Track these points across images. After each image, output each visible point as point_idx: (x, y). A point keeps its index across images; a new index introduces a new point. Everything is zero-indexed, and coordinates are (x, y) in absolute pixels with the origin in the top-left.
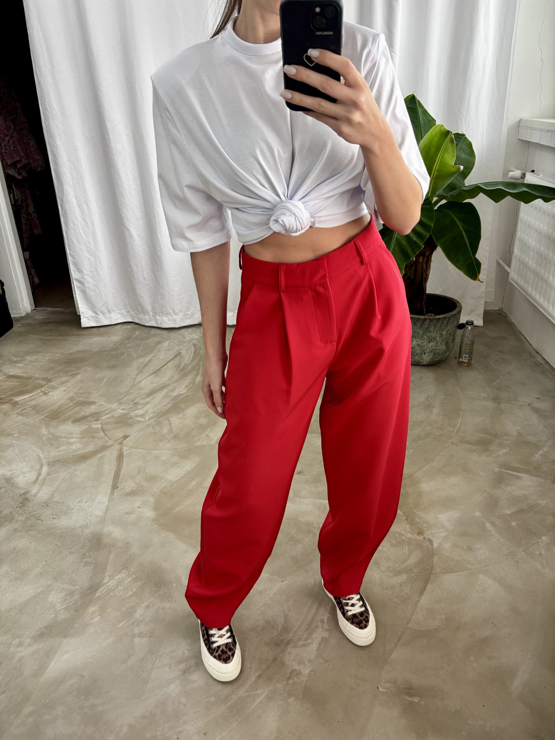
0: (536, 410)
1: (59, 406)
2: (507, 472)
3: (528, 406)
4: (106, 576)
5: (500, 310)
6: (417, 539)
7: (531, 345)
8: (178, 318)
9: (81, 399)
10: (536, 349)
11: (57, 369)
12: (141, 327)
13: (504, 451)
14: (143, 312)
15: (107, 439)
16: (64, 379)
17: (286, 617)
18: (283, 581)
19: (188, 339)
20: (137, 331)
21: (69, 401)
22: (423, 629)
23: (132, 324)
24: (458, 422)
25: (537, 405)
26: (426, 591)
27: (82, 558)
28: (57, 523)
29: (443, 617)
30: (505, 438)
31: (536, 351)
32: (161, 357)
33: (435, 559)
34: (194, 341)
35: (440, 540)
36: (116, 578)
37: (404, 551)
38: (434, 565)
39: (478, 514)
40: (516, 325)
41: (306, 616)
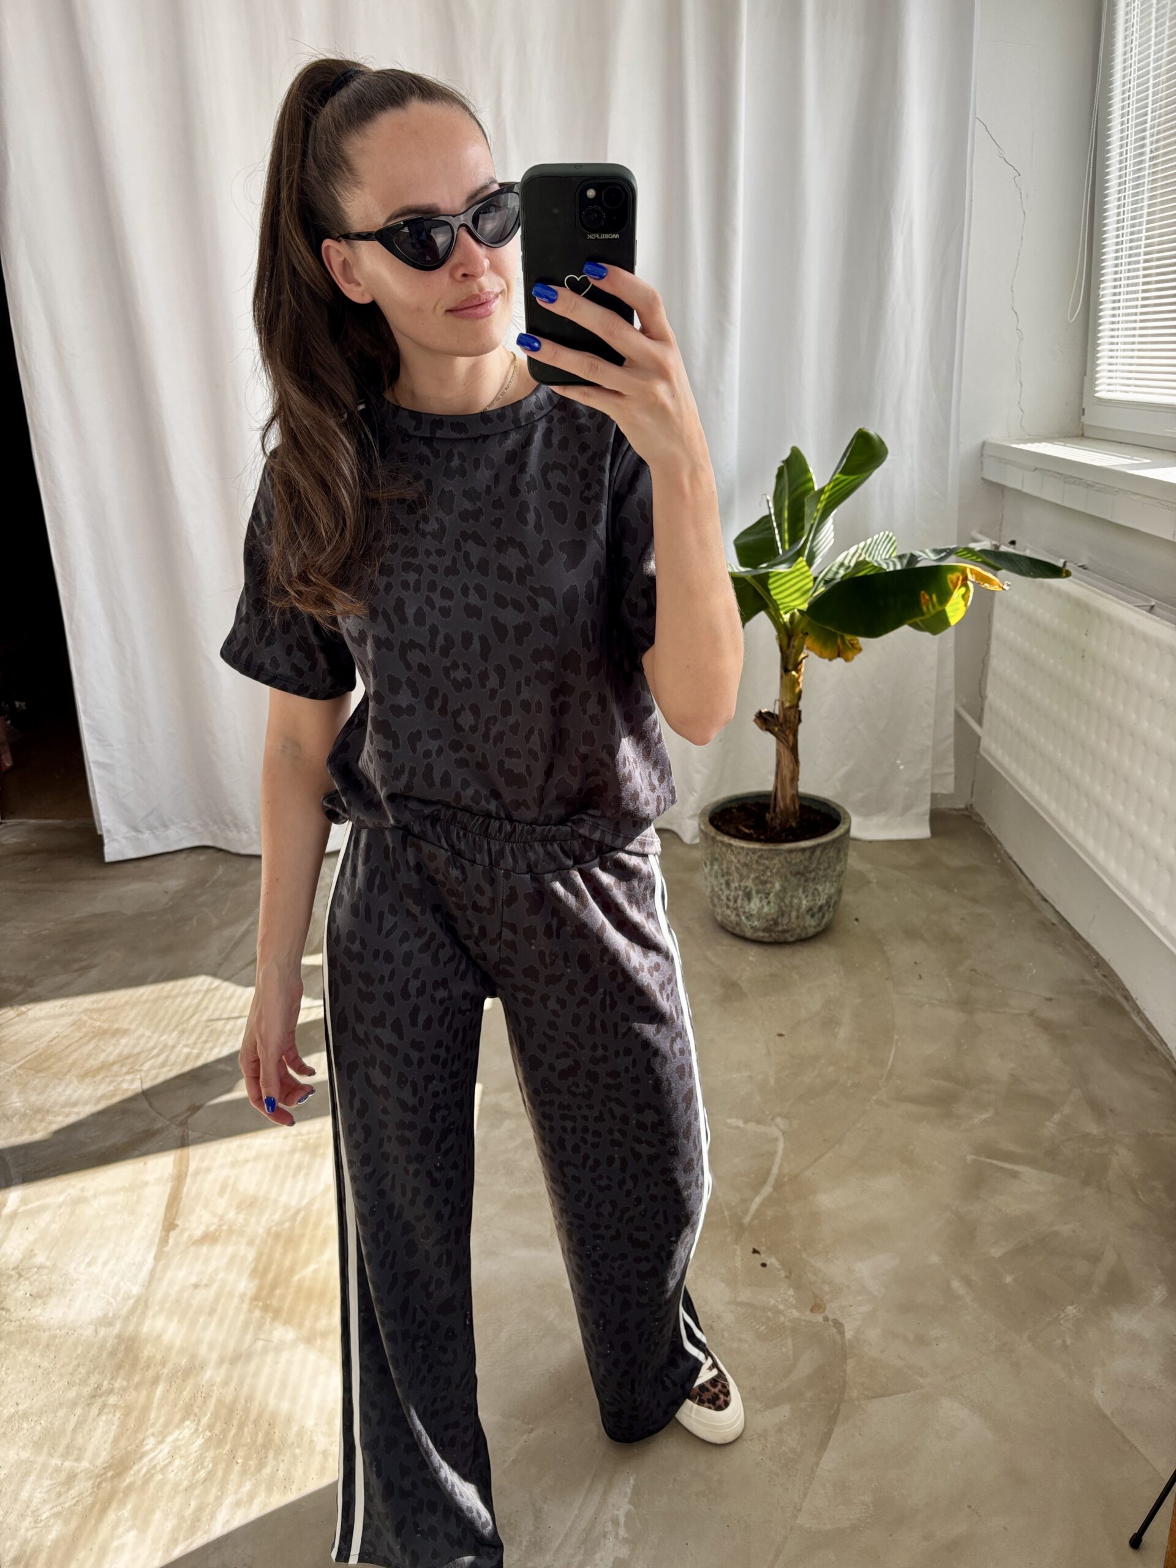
0: (1045, 1026)
1: (51, 1041)
2: (991, 1164)
3: (1030, 1016)
4: (148, 1436)
5: (967, 809)
6: (811, 1322)
7: (1032, 884)
9: (98, 1024)
10: (1040, 890)
11: (47, 957)
12: (229, 857)
13: (982, 1117)
14: (236, 825)
15: (153, 1114)
16: (62, 978)
17: (538, 1515)
18: (532, 1430)
20: (220, 867)
21: (71, 1028)
22: (828, 1527)
23: (210, 851)
24: (890, 1054)
25: (1048, 1013)
26: (831, 1442)
27: (95, 1396)
28: (40, 1315)
29: (868, 1498)
30: (985, 1087)
31: (1043, 896)
33: (850, 1365)
35: (859, 1322)
36: (170, 1439)
37: (784, 1350)
38: (847, 1380)
39: (934, 1259)
40: (1000, 839)
41: (580, 1509)
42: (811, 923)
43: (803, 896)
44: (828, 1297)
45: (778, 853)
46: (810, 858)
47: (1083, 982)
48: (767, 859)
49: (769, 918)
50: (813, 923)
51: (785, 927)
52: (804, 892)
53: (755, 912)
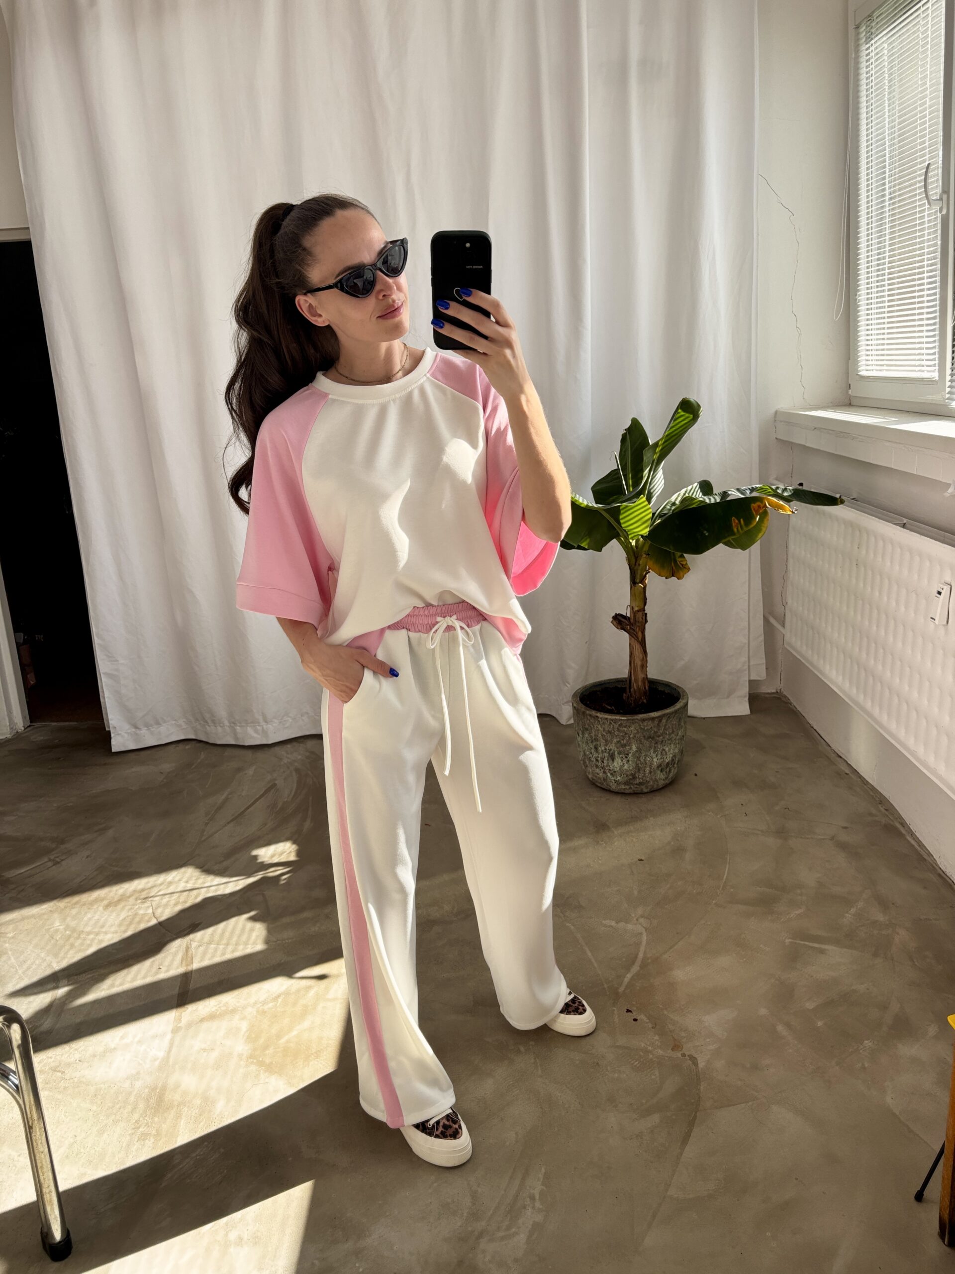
0: (843, 846)
1: (81, 882)
2: (804, 944)
3: (831, 840)
5: (777, 692)
6: (672, 1057)
7: (830, 746)
8: (270, 727)
9: (116, 869)
10: (836, 751)
11: (73, 822)
12: (207, 746)
13: (797, 912)
14: (213, 721)
15: (163, 930)
16: (87, 837)
17: (474, 1196)
19: (286, 762)
20: (202, 753)
21: (96, 872)
22: (691, 1196)
23: (194, 743)
24: (724, 872)
25: (844, 837)
26: (691, 1138)
27: (134, 1129)
28: (88, 1075)
29: (720, 1176)
30: (799, 891)
31: (838, 754)
32: (244, 794)
33: (703, 1086)
34: (296, 764)
35: (709, 1056)
36: (194, 1155)
37: (653, 1077)
38: (701, 1096)
39: (763, 1011)
40: (804, 714)
41: (505, 1191)
42: (660, 776)
43: (654, 756)
44: (684, 1040)
45: (633, 722)
46: (658, 725)
47: (871, 814)
48: (625, 727)
49: (629, 773)
50: (663, 777)
51: (641, 781)
52: (654, 752)
53: (618, 770)
